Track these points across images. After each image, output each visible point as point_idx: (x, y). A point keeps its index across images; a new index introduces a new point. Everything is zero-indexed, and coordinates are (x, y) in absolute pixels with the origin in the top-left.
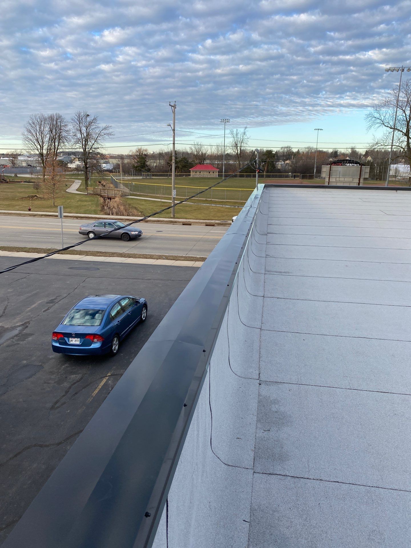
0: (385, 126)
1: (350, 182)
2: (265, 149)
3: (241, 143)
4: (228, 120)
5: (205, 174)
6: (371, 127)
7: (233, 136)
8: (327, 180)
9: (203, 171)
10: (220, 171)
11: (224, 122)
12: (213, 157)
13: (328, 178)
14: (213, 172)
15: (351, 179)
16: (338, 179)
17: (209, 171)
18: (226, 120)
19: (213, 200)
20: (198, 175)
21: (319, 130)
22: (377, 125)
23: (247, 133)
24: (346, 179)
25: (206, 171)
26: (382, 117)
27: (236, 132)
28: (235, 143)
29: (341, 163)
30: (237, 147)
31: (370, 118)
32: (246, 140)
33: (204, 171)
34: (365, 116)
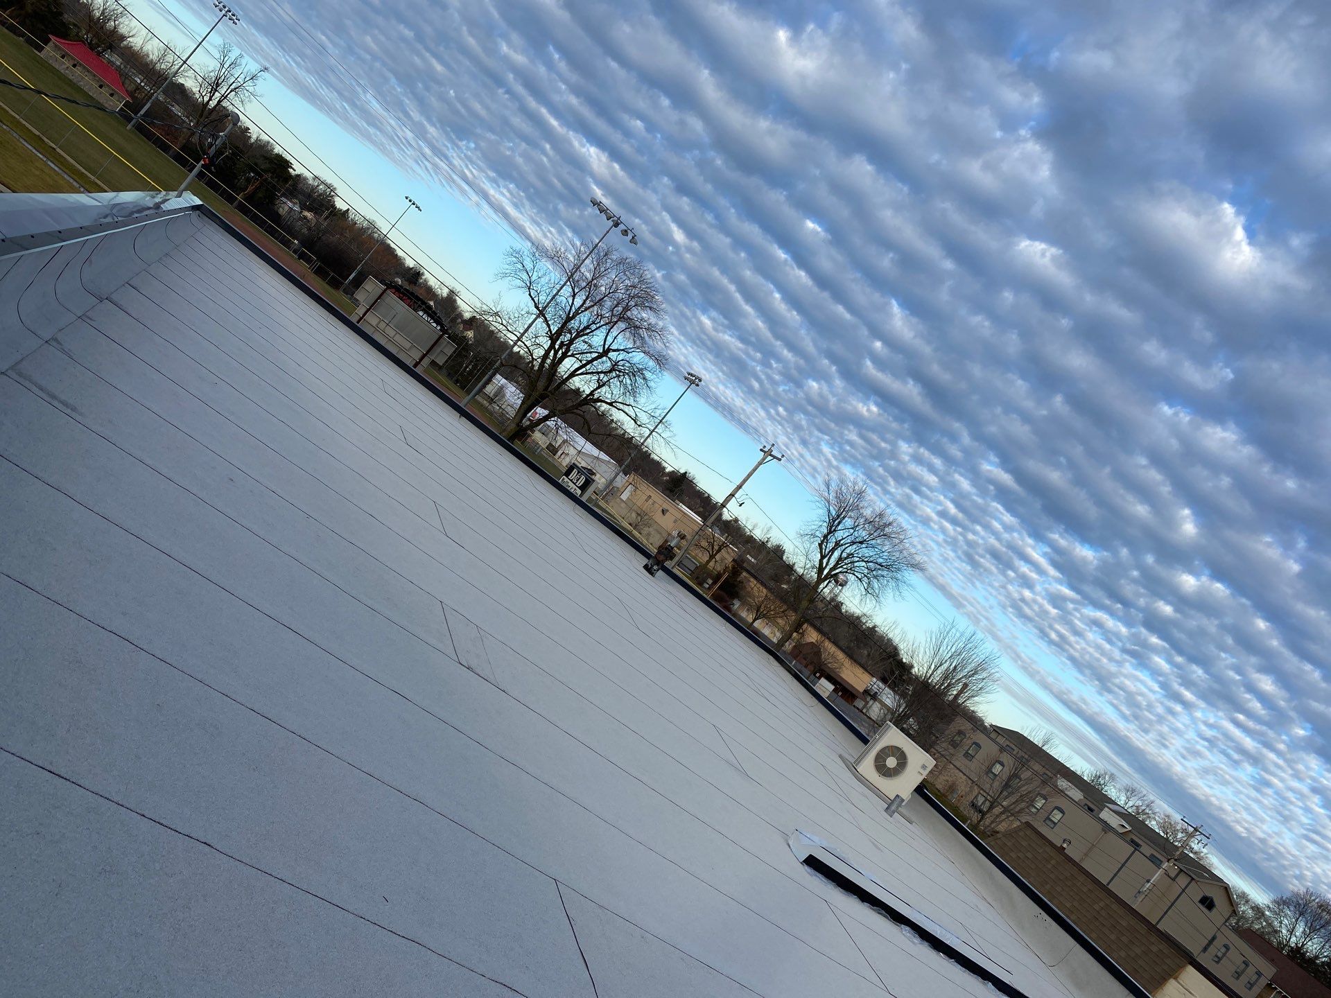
0: (530, 295)
1: (401, 349)
2: (277, 150)
3: (231, 91)
4: (234, 18)
5: (87, 81)
6: (505, 275)
7: (222, 58)
8: (361, 311)
9: (84, 68)
10: (134, 106)
11: (224, 12)
12: (136, 60)
13: (366, 309)
14: (111, 92)
15: (408, 345)
16: (382, 325)
17: (102, 81)
18: (230, 14)
19: (58, 150)
20: (64, 66)
21: (414, 204)
22: (519, 283)
23: (260, 82)
24: (398, 338)
25: (94, 75)
26: (535, 274)
27: (236, 59)
28: (217, 79)
29: (409, 298)
30: (216, 90)
31: (514, 259)
32: (247, 95)
33: (88, 71)
34: (508, 249)
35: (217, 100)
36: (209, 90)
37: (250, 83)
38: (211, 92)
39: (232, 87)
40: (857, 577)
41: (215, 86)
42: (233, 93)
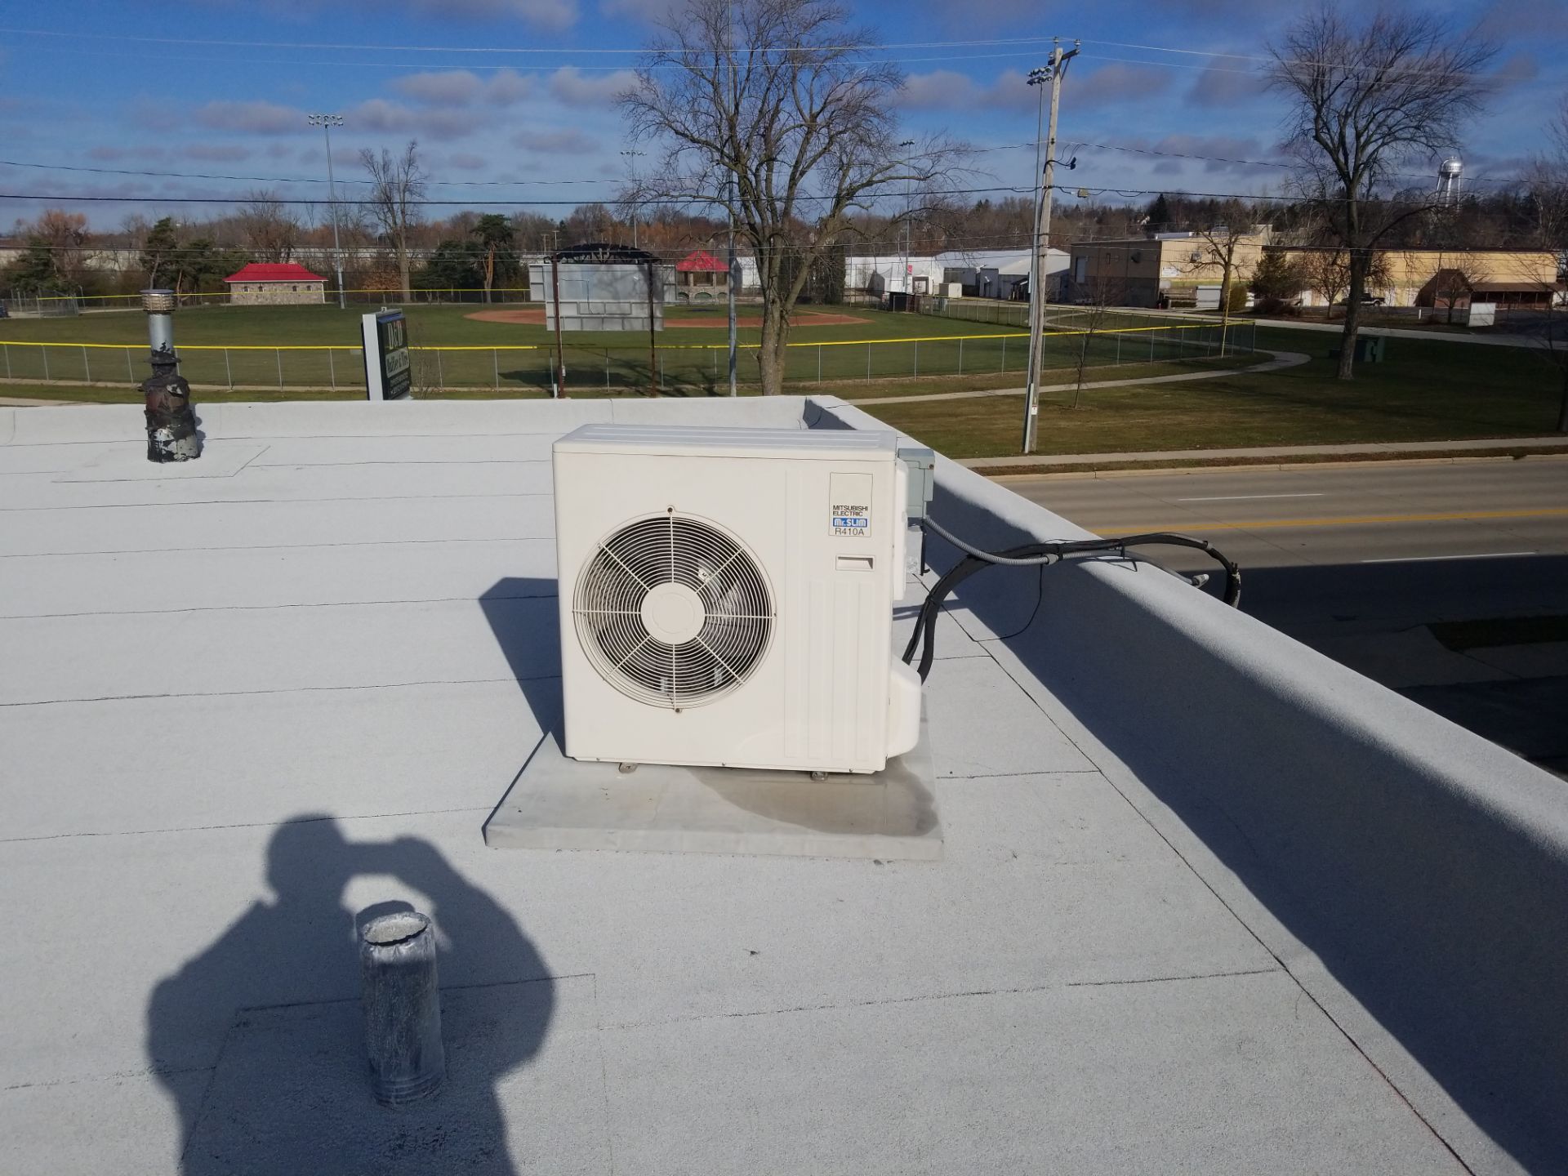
0: (673, 131)
1: (622, 317)
3: (404, 193)
5: (281, 294)
7: (372, 169)
8: (550, 311)
9: (268, 283)
10: (331, 285)
14: (306, 286)
15: (626, 309)
16: (584, 309)
17: (292, 283)
20: (255, 297)
22: (654, 129)
23: (418, 162)
24: (610, 309)
25: (282, 283)
27: (383, 158)
28: (384, 192)
30: (392, 204)
31: (630, 106)
33: (274, 284)
35: (400, 213)
36: (386, 210)
37: (411, 171)
38: (389, 210)
39: (402, 188)
40: (1405, 139)
41: (387, 201)
42: (407, 194)
